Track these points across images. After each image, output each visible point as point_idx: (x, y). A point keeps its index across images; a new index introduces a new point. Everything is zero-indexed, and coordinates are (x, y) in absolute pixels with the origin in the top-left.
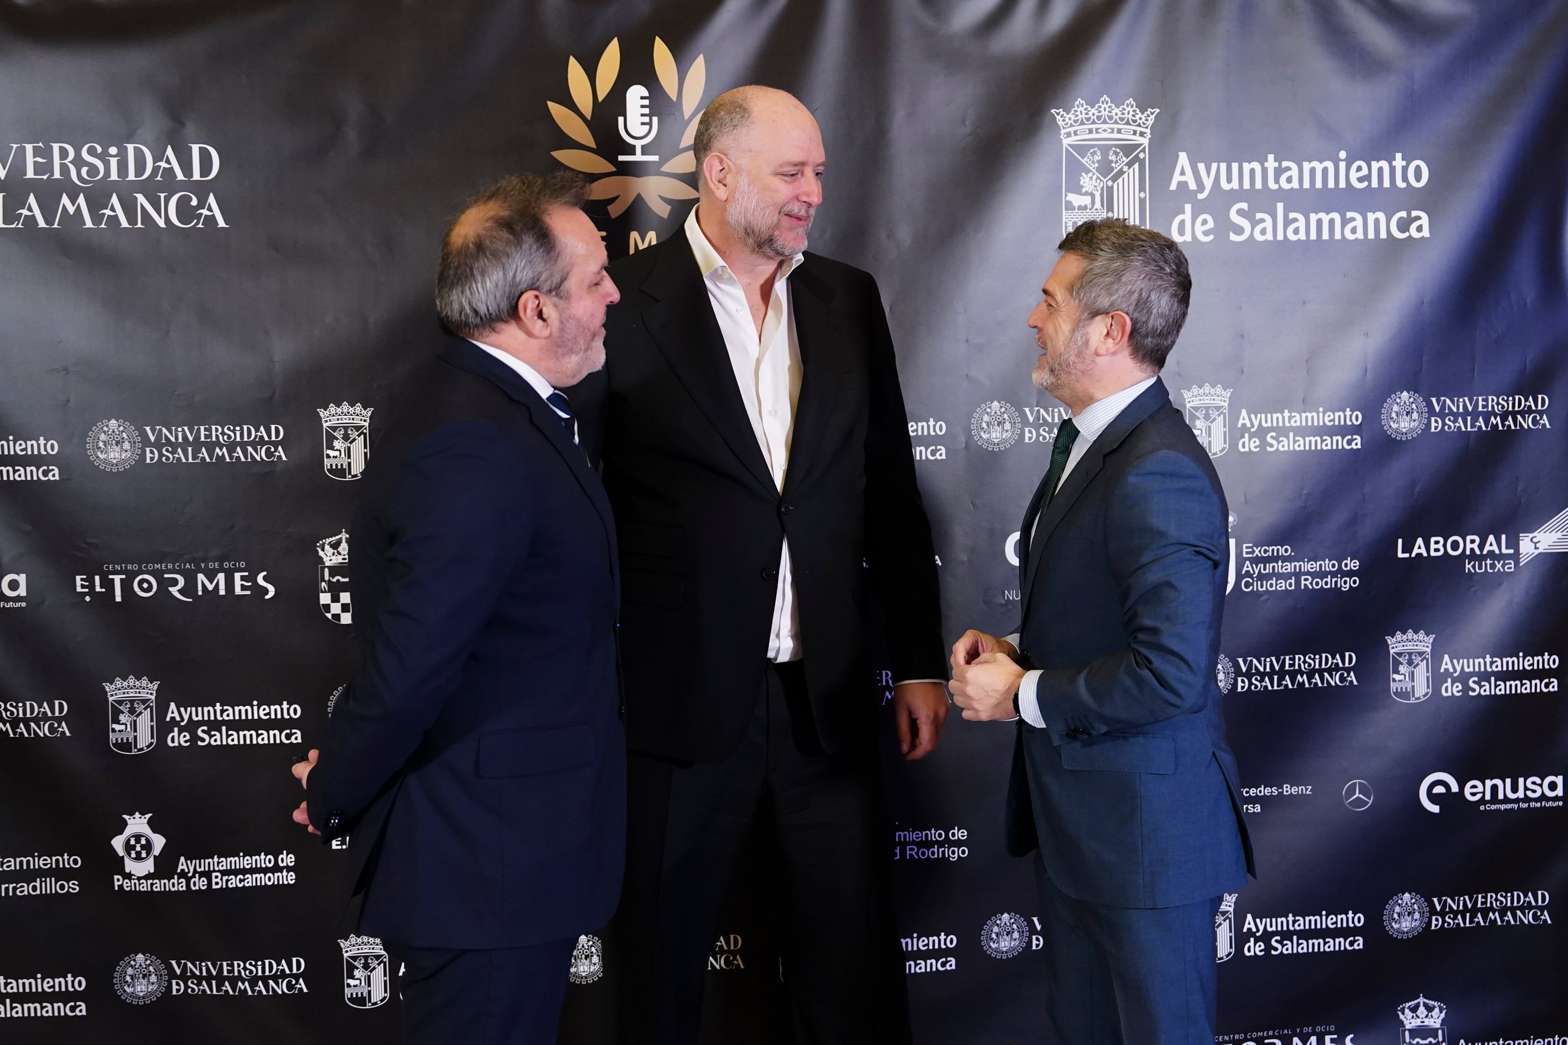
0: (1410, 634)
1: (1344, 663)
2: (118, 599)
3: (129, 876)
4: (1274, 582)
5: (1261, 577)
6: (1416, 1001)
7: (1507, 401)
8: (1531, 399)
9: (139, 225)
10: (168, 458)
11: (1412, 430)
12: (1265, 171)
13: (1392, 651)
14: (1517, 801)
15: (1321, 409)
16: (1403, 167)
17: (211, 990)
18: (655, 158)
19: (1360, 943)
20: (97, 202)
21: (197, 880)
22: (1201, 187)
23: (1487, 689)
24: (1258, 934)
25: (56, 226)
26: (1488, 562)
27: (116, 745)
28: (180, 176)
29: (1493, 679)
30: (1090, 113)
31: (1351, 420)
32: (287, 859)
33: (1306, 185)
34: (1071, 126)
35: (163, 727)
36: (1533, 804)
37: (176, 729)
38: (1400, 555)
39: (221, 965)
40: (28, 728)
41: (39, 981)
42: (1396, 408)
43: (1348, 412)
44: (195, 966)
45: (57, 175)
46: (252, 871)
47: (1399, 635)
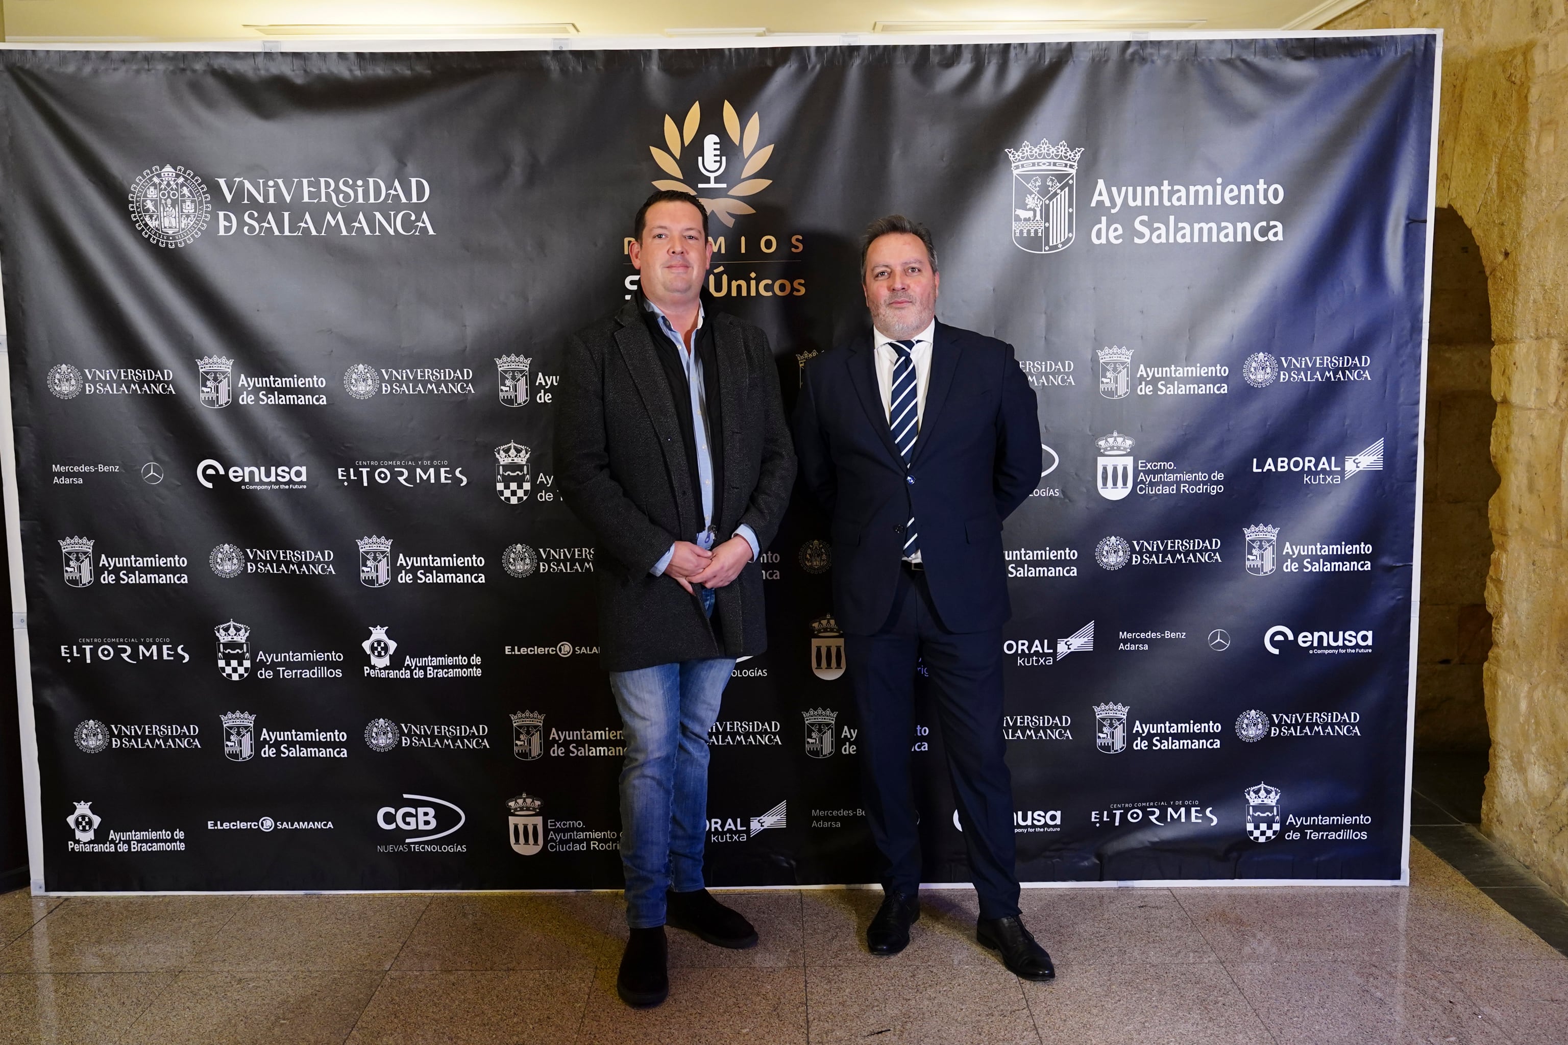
0: (1261, 526)
1: (1211, 546)
2: (365, 484)
3: (373, 667)
4: (1161, 488)
5: (1152, 484)
6: (1259, 787)
7: (1338, 361)
8: (1356, 359)
9: (377, 233)
10: (396, 391)
11: (1266, 380)
12: (1161, 193)
13: (1247, 539)
14: (1338, 647)
15: (1198, 365)
16: (1265, 189)
17: (427, 744)
18: (724, 186)
19: (1217, 744)
20: (350, 219)
21: (417, 671)
22: (1114, 204)
23: (1316, 568)
24: (1143, 735)
25: (323, 234)
26: (1321, 476)
27: (365, 581)
28: (404, 200)
29: (1321, 560)
30: (1034, 152)
31: (1220, 373)
32: (476, 660)
33: (1192, 203)
34: (1020, 161)
35: (395, 570)
36: (1349, 651)
37: (403, 571)
38: (1255, 470)
39: (434, 728)
40: (308, 568)
41: (317, 734)
42: (1254, 364)
43: (1218, 367)
44: (417, 728)
45: (323, 200)
46: (454, 667)
47: (1253, 527)
